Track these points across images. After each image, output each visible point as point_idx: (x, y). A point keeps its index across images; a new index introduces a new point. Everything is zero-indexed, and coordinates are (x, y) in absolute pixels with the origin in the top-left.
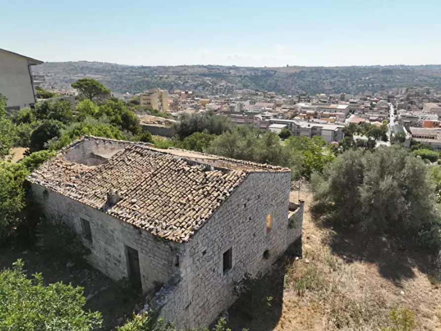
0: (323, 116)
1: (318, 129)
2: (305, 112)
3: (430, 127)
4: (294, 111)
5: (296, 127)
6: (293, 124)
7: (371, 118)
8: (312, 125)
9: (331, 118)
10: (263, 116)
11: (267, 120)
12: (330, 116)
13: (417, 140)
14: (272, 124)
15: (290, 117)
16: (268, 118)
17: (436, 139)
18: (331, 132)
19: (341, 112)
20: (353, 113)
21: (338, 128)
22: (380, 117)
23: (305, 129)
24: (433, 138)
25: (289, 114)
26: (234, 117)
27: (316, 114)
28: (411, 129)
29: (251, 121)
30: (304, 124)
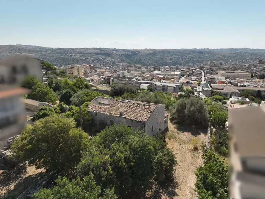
0: (168, 79)
1: (166, 86)
2: (158, 77)
3: (221, 84)
4: (152, 76)
5: (155, 85)
6: (153, 84)
7: (192, 79)
8: (163, 84)
9: (172, 79)
10: (136, 80)
11: (139, 82)
12: (172, 78)
13: (215, 90)
14: (142, 84)
15: (150, 79)
16: (139, 80)
17: (224, 90)
18: (172, 88)
19: (177, 76)
20: (183, 76)
21: (176, 85)
22: (197, 79)
23: (159, 86)
24: (222, 89)
25: (150, 78)
26: (121, 80)
27: (164, 77)
28: (212, 85)
29: (130, 82)
30: (158, 84)
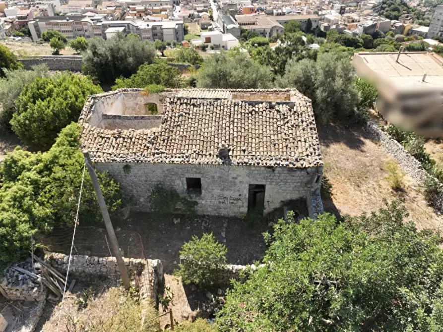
0: (155, 12)
1: (158, 28)
2: (134, 10)
3: (249, 13)
4: (121, 8)
5: (135, 28)
6: (131, 26)
7: (198, 9)
8: (151, 24)
9: (163, 13)
10: (92, 20)
11: (100, 24)
12: (161, 11)
14: (107, 28)
15: (120, 16)
16: (99, 21)
17: (257, 25)
18: (172, 30)
19: (167, 4)
20: (178, 4)
21: (177, 24)
22: (205, 7)
23: (145, 30)
24: (254, 24)
25: (118, 14)
26: (57, 24)
27: (146, 10)
28: (236, 16)
29: (79, 27)
30: (141, 24)
